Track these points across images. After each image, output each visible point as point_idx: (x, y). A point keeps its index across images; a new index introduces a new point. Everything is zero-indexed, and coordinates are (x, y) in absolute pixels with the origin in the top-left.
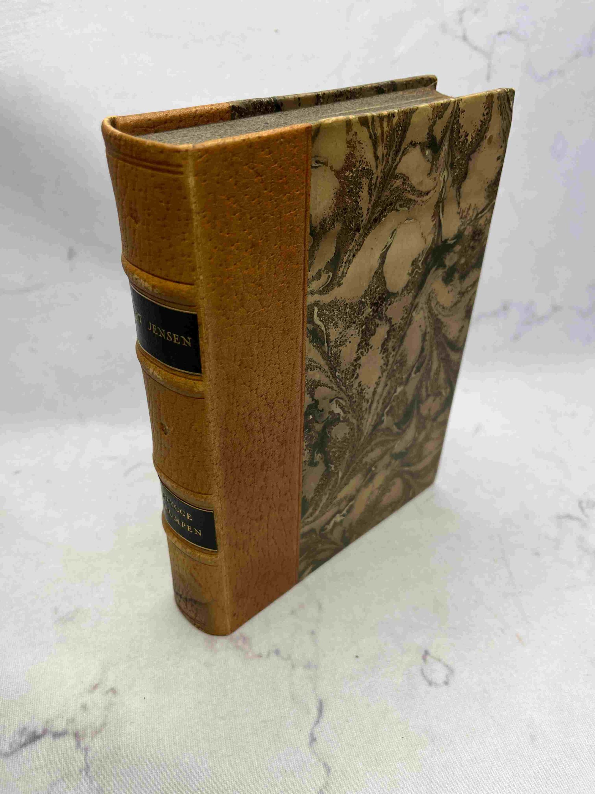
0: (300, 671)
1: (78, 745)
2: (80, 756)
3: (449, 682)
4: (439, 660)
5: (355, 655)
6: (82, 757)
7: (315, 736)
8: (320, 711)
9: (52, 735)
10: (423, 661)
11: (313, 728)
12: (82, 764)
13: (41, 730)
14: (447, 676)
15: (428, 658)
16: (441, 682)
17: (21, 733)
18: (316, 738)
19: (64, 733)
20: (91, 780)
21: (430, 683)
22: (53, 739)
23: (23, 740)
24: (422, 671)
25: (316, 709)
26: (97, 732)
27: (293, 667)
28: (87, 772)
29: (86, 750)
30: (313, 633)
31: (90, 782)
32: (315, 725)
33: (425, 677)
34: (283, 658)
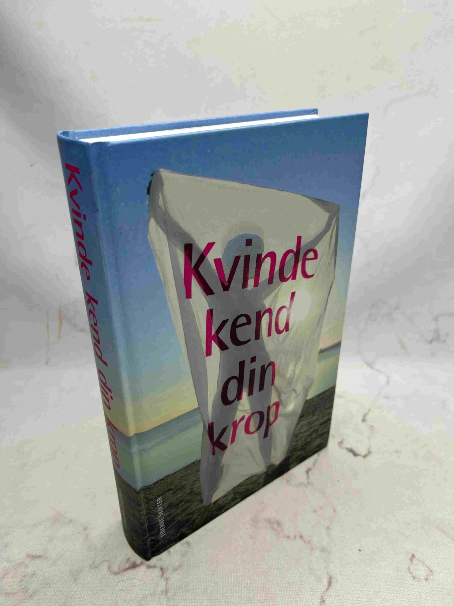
0: (317, 552)
1: (162, 576)
2: (162, 583)
3: (429, 579)
4: (423, 563)
5: (360, 549)
6: (164, 583)
7: (324, 599)
8: (330, 583)
9: (146, 566)
10: (409, 562)
11: (324, 593)
12: (164, 588)
13: (139, 562)
14: (428, 576)
15: (414, 560)
16: (423, 578)
17: (126, 561)
18: (325, 601)
19: (155, 567)
20: (169, 599)
21: (414, 578)
22: (146, 569)
23: (127, 566)
24: (409, 568)
25: (327, 581)
26: (176, 569)
27: (312, 549)
28: (166, 594)
29: (167, 579)
30: (328, 528)
31: (167, 600)
32: (325, 592)
33: (410, 572)
34: (304, 542)
